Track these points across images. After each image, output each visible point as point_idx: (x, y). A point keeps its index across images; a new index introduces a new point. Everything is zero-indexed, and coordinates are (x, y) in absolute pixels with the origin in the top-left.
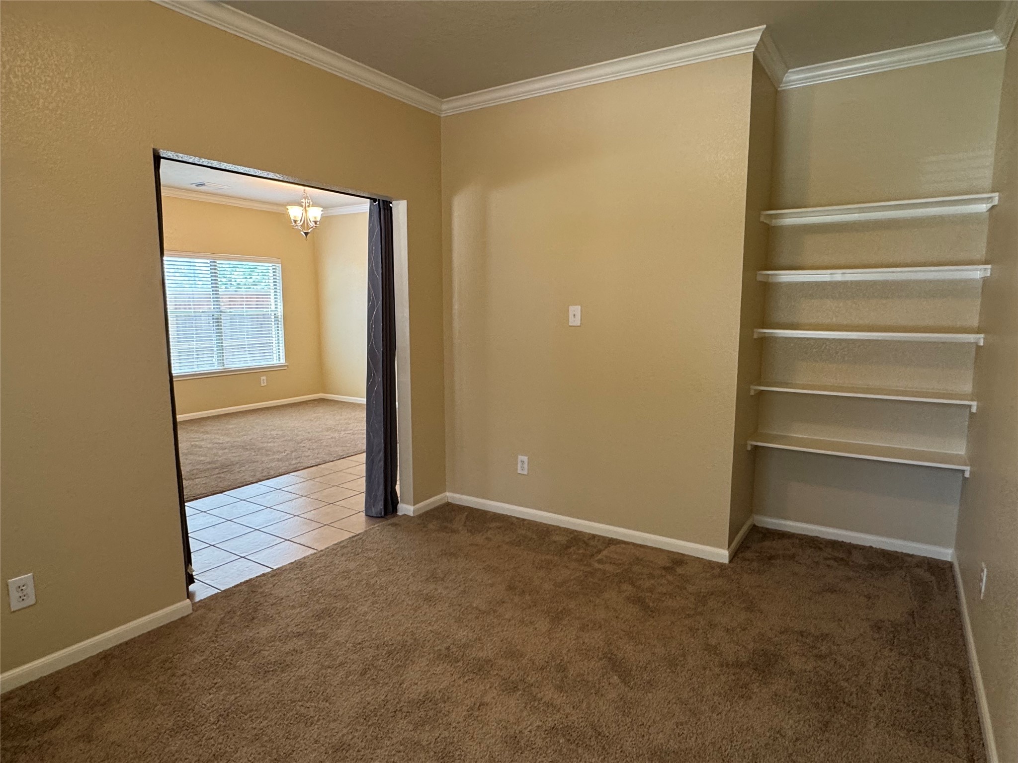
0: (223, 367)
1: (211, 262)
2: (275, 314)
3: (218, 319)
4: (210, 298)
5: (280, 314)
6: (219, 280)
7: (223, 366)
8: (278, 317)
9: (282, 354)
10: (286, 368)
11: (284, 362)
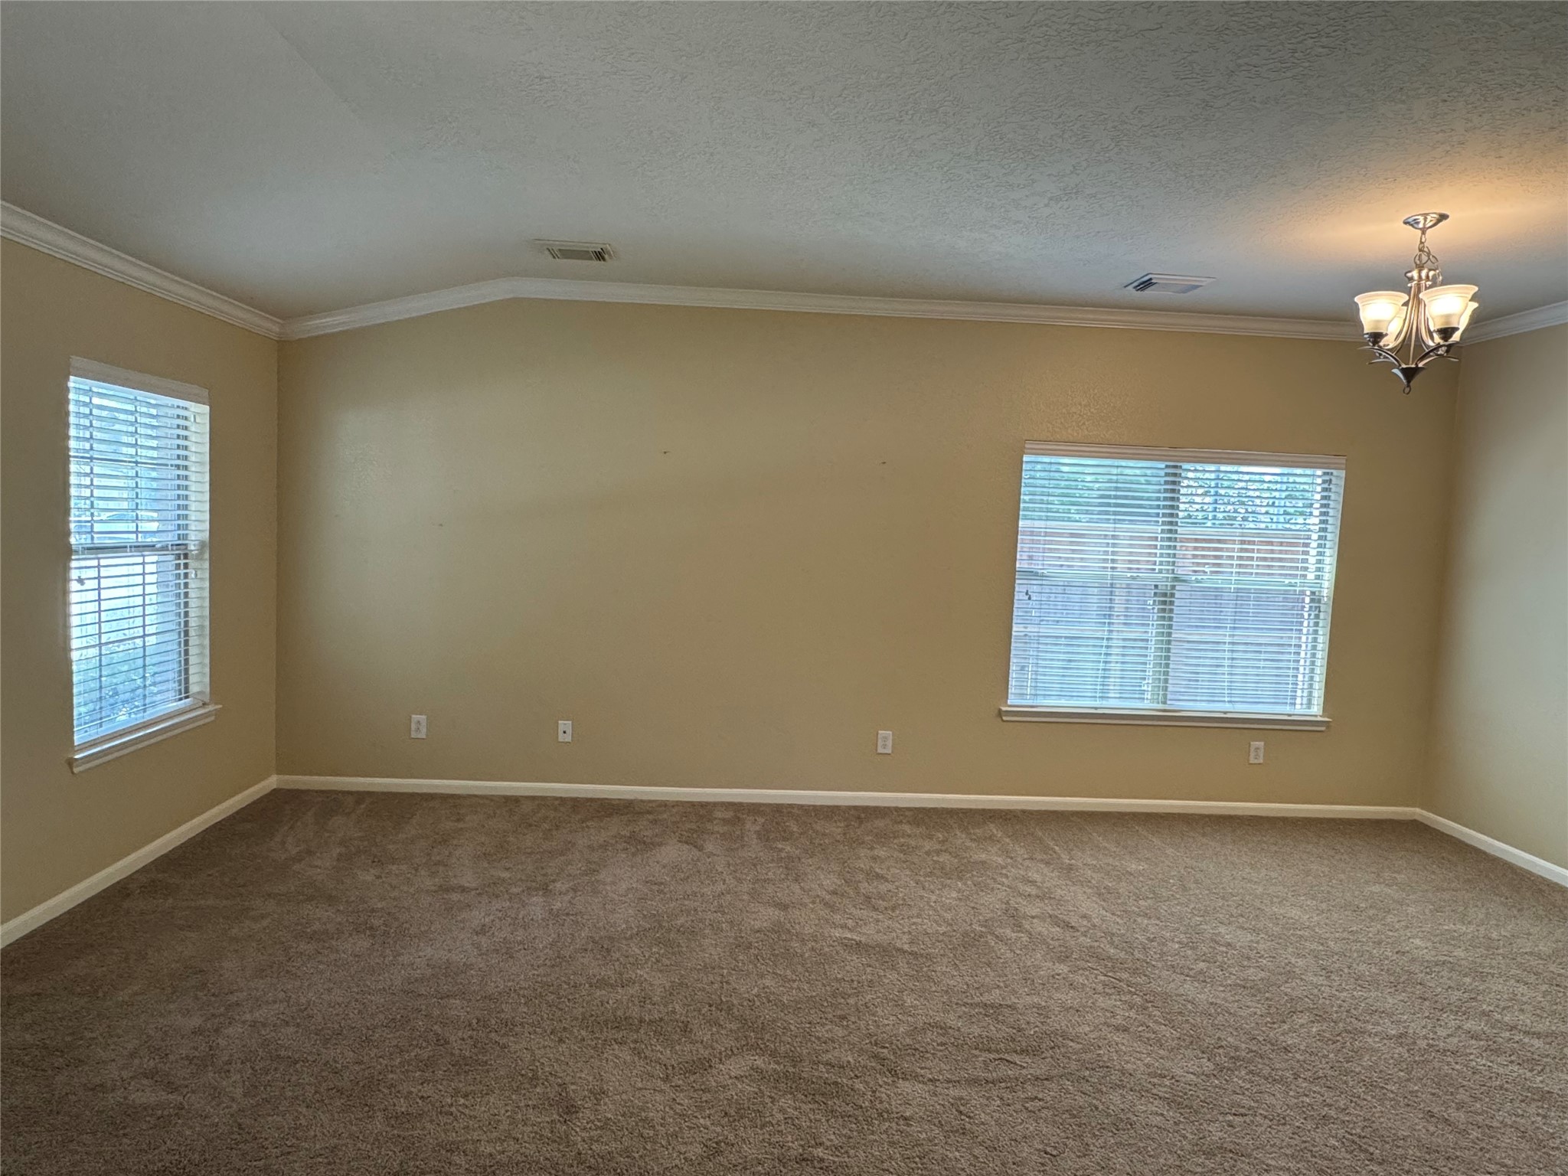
0: (1161, 706)
1: (1167, 467)
2: (1313, 593)
3: (1165, 595)
4: (1155, 547)
5: (1325, 593)
6: (1182, 507)
7: (1164, 703)
8: (1319, 601)
9: (1318, 694)
10: (1323, 729)
11: (1321, 713)
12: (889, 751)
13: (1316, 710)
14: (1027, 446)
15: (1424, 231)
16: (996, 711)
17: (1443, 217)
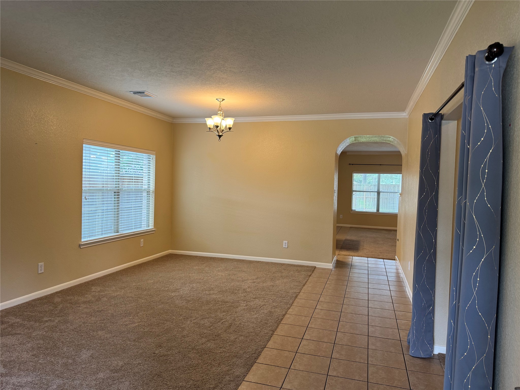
10: (154, 232)
11: (153, 228)
12: (43, 271)
13: (151, 227)
14: (84, 141)
15: (220, 102)
16: (78, 245)
17: (223, 100)
